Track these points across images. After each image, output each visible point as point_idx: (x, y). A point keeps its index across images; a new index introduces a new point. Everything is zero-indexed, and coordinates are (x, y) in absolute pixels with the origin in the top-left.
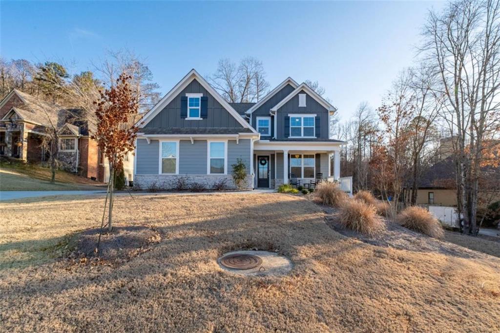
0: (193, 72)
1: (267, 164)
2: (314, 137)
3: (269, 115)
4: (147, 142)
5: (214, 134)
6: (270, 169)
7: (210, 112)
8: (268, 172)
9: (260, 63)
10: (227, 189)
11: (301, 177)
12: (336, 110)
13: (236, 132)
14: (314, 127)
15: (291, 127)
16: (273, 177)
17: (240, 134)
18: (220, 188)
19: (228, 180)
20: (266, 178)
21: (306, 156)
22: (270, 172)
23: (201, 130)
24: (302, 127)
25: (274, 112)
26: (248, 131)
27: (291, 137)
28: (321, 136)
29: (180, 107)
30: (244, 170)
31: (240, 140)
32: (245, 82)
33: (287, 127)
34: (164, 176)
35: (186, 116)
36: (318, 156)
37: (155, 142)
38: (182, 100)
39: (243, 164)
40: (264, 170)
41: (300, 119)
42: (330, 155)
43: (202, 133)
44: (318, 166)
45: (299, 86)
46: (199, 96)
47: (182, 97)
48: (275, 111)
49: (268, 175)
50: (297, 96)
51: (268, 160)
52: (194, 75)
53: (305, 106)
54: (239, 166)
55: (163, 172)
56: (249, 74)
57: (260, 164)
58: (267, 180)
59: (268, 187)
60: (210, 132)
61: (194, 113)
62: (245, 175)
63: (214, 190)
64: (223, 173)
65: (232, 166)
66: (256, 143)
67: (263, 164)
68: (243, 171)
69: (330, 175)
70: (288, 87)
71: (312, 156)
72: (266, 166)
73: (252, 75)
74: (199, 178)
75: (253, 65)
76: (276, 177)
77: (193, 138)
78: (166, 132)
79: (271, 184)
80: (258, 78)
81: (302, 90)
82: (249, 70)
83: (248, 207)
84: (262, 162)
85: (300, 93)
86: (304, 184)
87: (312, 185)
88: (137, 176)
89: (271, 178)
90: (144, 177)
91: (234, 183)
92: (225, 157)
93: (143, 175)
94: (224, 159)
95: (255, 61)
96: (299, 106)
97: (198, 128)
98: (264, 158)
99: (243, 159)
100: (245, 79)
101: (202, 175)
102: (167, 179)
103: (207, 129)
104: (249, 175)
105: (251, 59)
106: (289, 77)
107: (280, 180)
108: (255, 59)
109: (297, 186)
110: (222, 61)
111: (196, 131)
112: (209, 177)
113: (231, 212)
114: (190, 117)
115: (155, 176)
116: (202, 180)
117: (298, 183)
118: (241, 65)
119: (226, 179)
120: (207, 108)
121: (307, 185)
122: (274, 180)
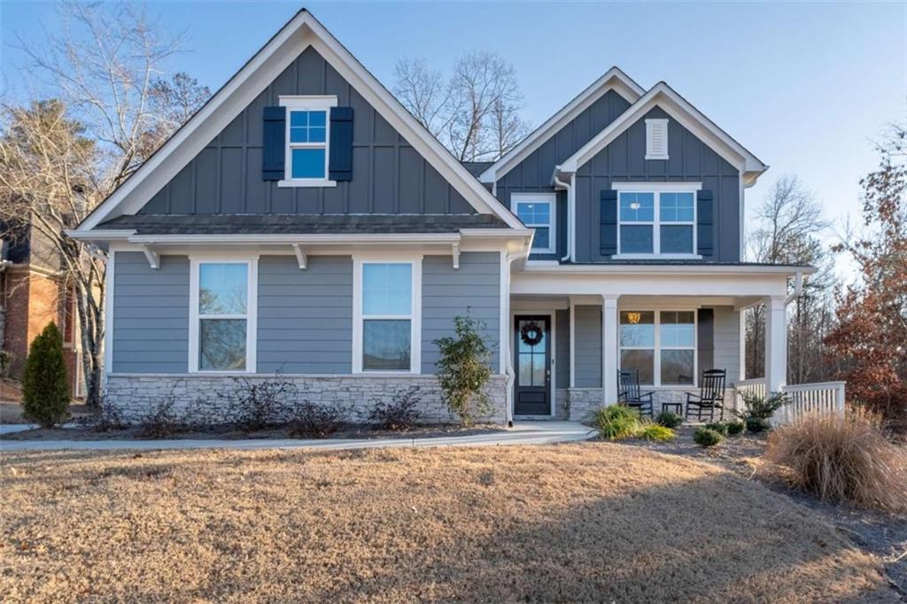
0: (303, 18)
1: (543, 340)
2: (695, 256)
3: (551, 188)
4: (149, 264)
5: (375, 231)
6: (553, 356)
7: (360, 159)
8: (548, 367)
9: (507, 68)
10: (420, 425)
11: (650, 381)
12: (764, 167)
13: (452, 227)
14: (695, 223)
15: (619, 223)
16: (564, 383)
17: (466, 232)
18: (395, 421)
19: (424, 394)
20: (542, 384)
21: (667, 317)
22: (553, 367)
23: (330, 222)
24: (657, 224)
25: (566, 177)
26: (494, 221)
27: (619, 256)
28: (715, 251)
29: (261, 144)
30: (480, 358)
31: (463, 255)
32: (468, 125)
33: (608, 222)
34: (206, 378)
35: (280, 173)
36: (706, 315)
37: (174, 262)
38: (265, 119)
39: (475, 338)
40: (535, 359)
41: (648, 198)
42: (745, 314)
43: (332, 229)
44: (706, 347)
45: (647, 93)
46: (325, 104)
47: (267, 110)
48: (571, 174)
49: (547, 377)
50: (639, 127)
51: (548, 328)
52: (306, 31)
53: (667, 157)
54: (461, 342)
55: (201, 367)
56: (477, 101)
57: (521, 342)
58: (544, 392)
59: (548, 412)
60: (361, 228)
61: (307, 164)
62: (482, 375)
63: (375, 428)
64: (408, 367)
65: (436, 342)
66: (518, 269)
67: (532, 342)
68: (476, 362)
69: (742, 377)
70: (609, 102)
71: (685, 318)
72: (541, 347)
73: (486, 101)
74: (324, 384)
75: (489, 76)
76: (572, 384)
77: (303, 247)
78: (212, 227)
79: (557, 406)
80: (502, 111)
81: (657, 106)
82: (477, 90)
83: (516, 522)
84: (529, 334)
85: (649, 118)
86: (664, 404)
87: (691, 406)
88: (114, 377)
89: (557, 387)
90: (139, 382)
91: (446, 405)
92: (413, 312)
93: (134, 375)
94: (409, 321)
95: (494, 63)
96: (647, 158)
97: (322, 214)
98: (535, 322)
99: (476, 321)
100: (468, 114)
101: (335, 376)
102: (214, 387)
103: (350, 217)
104: (497, 376)
105: (483, 58)
106: (615, 67)
107: (584, 391)
108: (494, 58)
109: (643, 409)
110: (407, 67)
111: (313, 225)
112: (358, 381)
113: (439, 558)
114: (293, 177)
115: (175, 377)
116: (336, 391)
117: (646, 402)
118: (456, 76)
119: (418, 388)
120: (353, 147)
121: (675, 407)
122: (568, 392)
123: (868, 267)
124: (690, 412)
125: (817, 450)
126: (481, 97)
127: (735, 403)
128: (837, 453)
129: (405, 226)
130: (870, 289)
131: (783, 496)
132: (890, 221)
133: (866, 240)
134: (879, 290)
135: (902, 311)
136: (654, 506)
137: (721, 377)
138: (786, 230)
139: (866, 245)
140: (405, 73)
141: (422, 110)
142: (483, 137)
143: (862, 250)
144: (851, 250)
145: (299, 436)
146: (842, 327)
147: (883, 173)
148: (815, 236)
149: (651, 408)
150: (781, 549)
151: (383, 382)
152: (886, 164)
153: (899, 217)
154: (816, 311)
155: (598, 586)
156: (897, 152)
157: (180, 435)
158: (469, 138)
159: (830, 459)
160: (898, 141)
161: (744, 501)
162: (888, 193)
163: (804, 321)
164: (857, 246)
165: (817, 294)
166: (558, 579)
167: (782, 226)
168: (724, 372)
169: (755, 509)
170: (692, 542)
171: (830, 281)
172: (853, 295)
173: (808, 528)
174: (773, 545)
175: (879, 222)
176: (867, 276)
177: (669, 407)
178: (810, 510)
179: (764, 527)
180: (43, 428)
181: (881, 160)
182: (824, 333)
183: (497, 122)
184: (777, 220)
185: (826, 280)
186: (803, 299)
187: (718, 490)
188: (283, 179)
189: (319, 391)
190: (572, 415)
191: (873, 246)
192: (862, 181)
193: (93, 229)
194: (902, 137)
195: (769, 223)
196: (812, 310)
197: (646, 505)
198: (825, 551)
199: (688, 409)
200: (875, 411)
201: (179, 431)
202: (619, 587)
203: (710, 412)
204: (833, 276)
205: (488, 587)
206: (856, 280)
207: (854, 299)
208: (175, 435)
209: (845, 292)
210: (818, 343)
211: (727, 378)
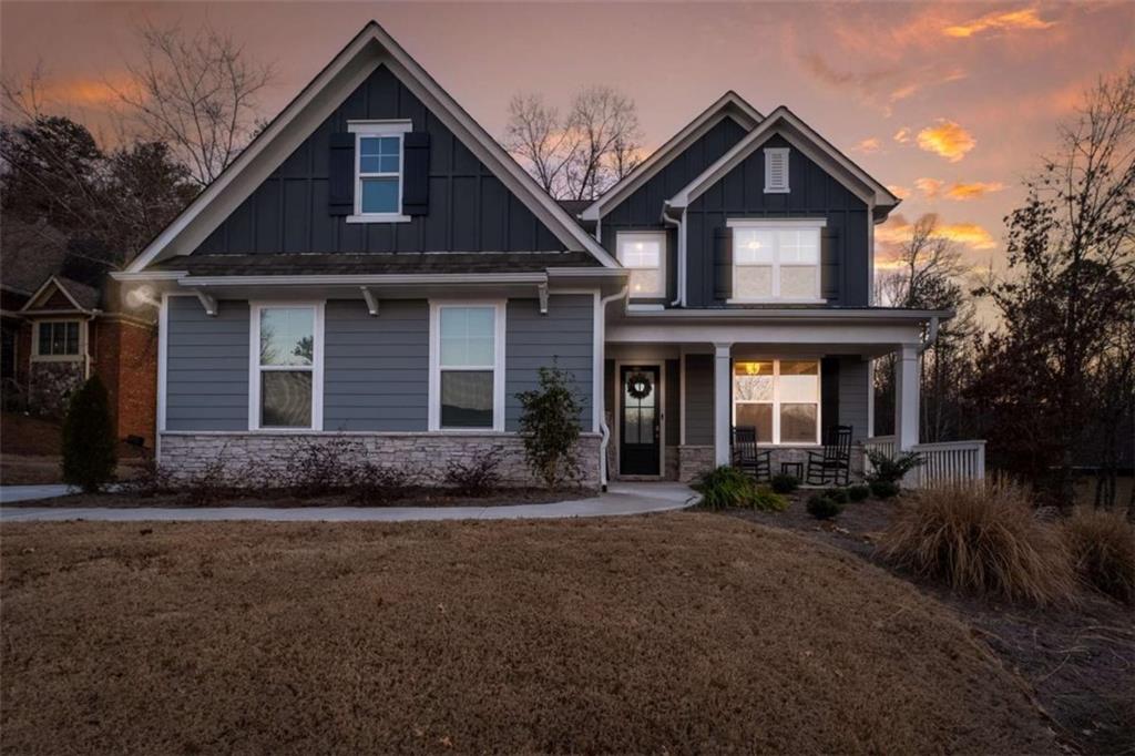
0: (374, 32)
1: (652, 393)
2: (818, 299)
3: (660, 226)
4: (205, 310)
6: (663, 410)
7: (438, 191)
8: (657, 422)
11: (768, 437)
12: (896, 201)
13: (538, 265)
14: (818, 263)
15: (735, 263)
16: (674, 439)
17: (554, 271)
18: (473, 486)
19: (507, 454)
20: (650, 441)
21: (787, 368)
22: (663, 422)
23: (404, 261)
24: (776, 264)
25: (676, 213)
26: (586, 260)
27: (735, 299)
28: (841, 294)
29: (327, 175)
30: (568, 414)
31: (552, 298)
32: (585, 164)
33: (723, 263)
34: (267, 436)
35: (349, 207)
36: (830, 365)
37: (232, 307)
38: (332, 148)
39: (562, 392)
42: (875, 364)
44: (830, 401)
45: (765, 119)
46: (399, 129)
47: (334, 136)
48: (681, 209)
49: (656, 433)
50: (757, 157)
51: (657, 381)
52: (375, 47)
53: (787, 191)
54: (547, 397)
55: (263, 423)
56: (595, 139)
57: (628, 395)
58: (653, 449)
59: (657, 472)
60: (438, 267)
62: (570, 434)
63: (449, 493)
64: (490, 424)
67: (639, 395)
68: (564, 419)
69: (871, 435)
70: (727, 122)
71: (808, 368)
72: (649, 400)
74: (398, 443)
75: (608, 112)
76: (683, 441)
77: (373, 290)
78: (272, 267)
79: (666, 465)
80: (622, 150)
81: (777, 134)
82: (596, 129)
83: (565, 625)
84: (637, 387)
85: (768, 147)
86: (783, 464)
87: (813, 466)
88: (168, 435)
89: (667, 444)
90: (195, 441)
91: (530, 467)
92: (496, 361)
93: (189, 433)
94: (492, 372)
95: (615, 99)
96: (766, 191)
97: (395, 252)
98: (643, 373)
99: (564, 372)
100: (586, 153)
101: (410, 434)
102: (277, 447)
103: (427, 256)
104: (588, 434)
105: (603, 92)
106: (731, 92)
107: (696, 450)
108: (615, 94)
109: (761, 469)
110: (521, 102)
111: (384, 264)
112: (435, 440)
113: (448, 681)
114: (364, 211)
115: (233, 436)
116: (410, 451)
117: (762, 462)
118: (573, 113)
119: (501, 447)
120: (429, 177)
121: (795, 467)
122: (678, 449)
123: (1011, 313)
124: (812, 472)
125: (950, 527)
126: (600, 135)
127: (862, 463)
128: (975, 531)
129: (488, 265)
130: (1014, 336)
131: (907, 584)
132: (1036, 262)
133: (1010, 282)
134: (1024, 338)
135: (1048, 361)
136: (746, 601)
137: (846, 434)
138: (924, 274)
139: (1010, 288)
140: (521, 110)
141: (537, 149)
142: (602, 178)
143: (1005, 295)
144: (994, 294)
145: (358, 503)
146: (983, 378)
147: (1029, 209)
148: (954, 281)
149: (768, 469)
150: (900, 663)
151: (462, 441)
152: (1033, 199)
153: (1046, 257)
154: (955, 361)
155: (652, 725)
156: (1045, 186)
157: (229, 502)
158: (586, 178)
159: (965, 540)
160: (1047, 174)
161: (858, 593)
162: (1035, 231)
163: (943, 371)
164: (1000, 289)
165: (957, 343)
166: (598, 715)
167: (920, 270)
168: (850, 428)
169: (871, 605)
170: (786, 654)
171: (971, 329)
172: (995, 342)
173: (936, 631)
174: (891, 657)
175: (1024, 264)
176: (1011, 323)
177: (789, 467)
178: (940, 605)
179: (880, 630)
180: (85, 493)
181: (1029, 196)
182: (962, 384)
183: (617, 162)
184: (915, 264)
185: (966, 328)
186: (943, 348)
187: (827, 578)
188: (352, 214)
189: (392, 450)
190: (682, 476)
191: (1018, 290)
192: (1006, 219)
193: (143, 270)
194: (1051, 169)
195: (906, 267)
196: (952, 359)
197: (736, 599)
198: (956, 666)
199: (810, 469)
200: (1021, 482)
201: (228, 497)
202: (678, 727)
203: (833, 473)
204: (974, 324)
205: (500, 727)
206: (999, 328)
207: (997, 347)
208: (222, 502)
209: (986, 340)
210: (957, 395)
211: (854, 435)
